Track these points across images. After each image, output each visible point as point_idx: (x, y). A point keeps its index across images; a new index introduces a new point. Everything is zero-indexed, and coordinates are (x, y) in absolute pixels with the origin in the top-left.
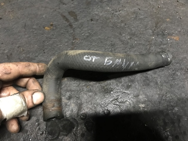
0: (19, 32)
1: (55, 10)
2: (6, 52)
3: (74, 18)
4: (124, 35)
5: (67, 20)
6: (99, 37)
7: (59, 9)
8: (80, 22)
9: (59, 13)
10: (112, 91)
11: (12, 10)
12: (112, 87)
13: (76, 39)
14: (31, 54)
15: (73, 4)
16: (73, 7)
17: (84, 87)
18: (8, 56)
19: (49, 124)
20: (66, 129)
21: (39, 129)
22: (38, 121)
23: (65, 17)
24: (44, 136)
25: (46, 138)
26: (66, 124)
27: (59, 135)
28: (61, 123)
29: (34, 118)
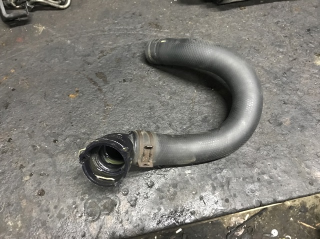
0: (38, 104)
1: (80, 73)
2: (26, 129)
3: (104, 81)
4: (163, 95)
5: (95, 83)
6: (135, 100)
7: (84, 70)
8: (111, 84)
9: (85, 75)
11: (27, 77)
13: (108, 105)
14: (56, 129)
15: (99, 62)
16: (100, 67)
18: (29, 134)
19: (88, 205)
20: (107, 208)
21: (77, 212)
22: (74, 203)
23: (92, 79)
24: (84, 218)
25: (86, 220)
26: (106, 202)
27: (100, 215)
28: (100, 202)
29: (70, 201)
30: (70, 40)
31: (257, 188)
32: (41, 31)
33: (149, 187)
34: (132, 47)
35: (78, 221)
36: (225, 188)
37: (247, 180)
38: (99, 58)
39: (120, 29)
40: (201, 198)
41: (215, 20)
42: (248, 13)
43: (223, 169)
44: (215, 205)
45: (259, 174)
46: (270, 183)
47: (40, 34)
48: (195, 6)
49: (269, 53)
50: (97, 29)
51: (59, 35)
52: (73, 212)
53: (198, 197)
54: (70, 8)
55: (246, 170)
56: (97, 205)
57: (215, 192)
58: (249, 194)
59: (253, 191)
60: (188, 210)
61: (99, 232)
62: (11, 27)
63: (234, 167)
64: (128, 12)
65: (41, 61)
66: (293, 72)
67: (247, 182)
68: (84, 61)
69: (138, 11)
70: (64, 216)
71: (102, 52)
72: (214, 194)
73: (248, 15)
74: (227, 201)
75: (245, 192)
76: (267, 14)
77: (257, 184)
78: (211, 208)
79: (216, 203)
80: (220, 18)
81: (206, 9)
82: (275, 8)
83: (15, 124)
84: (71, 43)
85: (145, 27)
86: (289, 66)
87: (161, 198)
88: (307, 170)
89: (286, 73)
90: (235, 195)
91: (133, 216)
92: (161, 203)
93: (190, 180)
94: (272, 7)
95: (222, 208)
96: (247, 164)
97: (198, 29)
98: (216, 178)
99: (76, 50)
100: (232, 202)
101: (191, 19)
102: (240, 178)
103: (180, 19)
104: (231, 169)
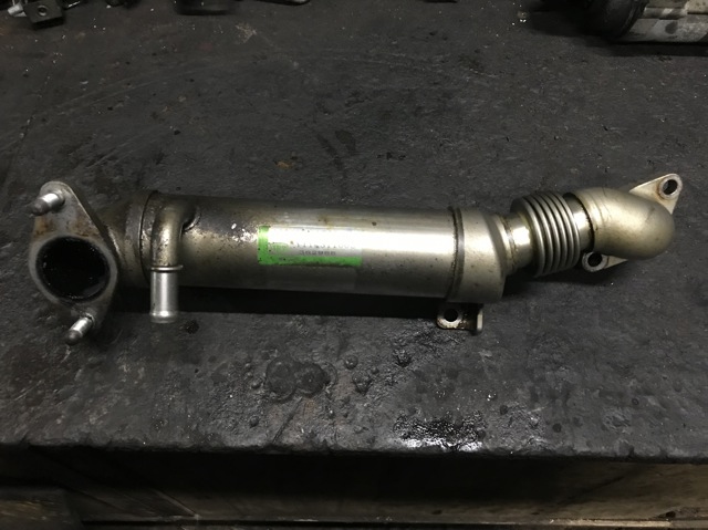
0: (217, 167)
1: (305, 125)
3: (348, 148)
4: (463, 196)
5: (331, 150)
6: (404, 195)
7: (315, 122)
13: (348, 194)
15: (347, 112)
16: (347, 121)
20: (309, 384)
21: (252, 377)
23: (326, 141)
24: (261, 391)
25: (264, 397)
26: (310, 374)
27: (293, 394)
28: (298, 370)
30: (299, 61)
32: (248, 38)
33: (400, 364)
34: (417, 95)
35: (249, 394)
36: (559, 402)
37: (610, 398)
38: (347, 105)
40: (503, 411)
42: (675, 70)
43: (561, 365)
44: (530, 431)
45: (638, 392)
46: (660, 416)
47: (245, 41)
51: (280, 49)
52: (243, 376)
55: (610, 377)
56: (290, 374)
57: (536, 405)
58: (608, 426)
59: (618, 424)
60: (473, 427)
61: (285, 425)
63: (586, 366)
64: (421, 29)
65: (237, 90)
67: (608, 402)
68: (318, 104)
69: (443, 30)
70: (224, 379)
71: (355, 94)
73: (674, 74)
75: (600, 420)
77: (629, 411)
79: (534, 427)
80: (611, 69)
81: (584, 47)
84: (300, 68)
85: (451, 63)
87: (422, 390)
90: (576, 422)
91: (357, 411)
92: (419, 401)
93: (486, 371)
95: (545, 441)
96: (615, 366)
98: (542, 379)
99: (306, 82)
100: (568, 433)
101: (548, 62)
103: (526, 58)
104: (578, 368)
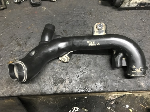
5: (63, 35)
7: (59, 28)
8: (68, 36)
10: (81, 68)
12: (81, 66)
15: (65, 26)
16: (65, 28)
17: (69, 65)
19: (54, 79)
20: (61, 82)
21: (50, 81)
22: (50, 78)
23: (62, 33)
24: (52, 84)
25: (53, 85)
26: (61, 80)
27: (58, 84)
28: (59, 79)
29: (48, 77)
30: (55, 15)
31: (118, 85)
32: (45, 10)
33: (77, 77)
34: (79, 21)
35: (50, 84)
36: (105, 82)
37: (114, 81)
38: (65, 24)
39: (75, 13)
40: (96, 85)
41: (115, 15)
42: (130, 13)
43: (106, 75)
44: (100, 88)
45: (119, 80)
46: (123, 84)
47: (44, 11)
48: (108, 7)
49: (135, 32)
50: (66, 12)
51: (51, 12)
52: (49, 81)
53: (94, 84)
54: (57, 1)
55: (115, 77)
56: (57, 80)
58: (114, 86)
59: (116, 86)
60: (90, 88)
61: (57, 90)
62: (33, 6)
63: (111, 75)
64: (80, 6)
65: (43, 22)
66: (143, 42)
67: (114, 82)
68: (59, 24)
69: (84, 6)
70: (45, 82)
71: (67, 22)
72: (100, 84)
73: (129, 14)
74: (105, 87)
75: (113, 85)
76: (137, 14)
77: (118, 83)
78: (98, 89)
79: (101, 87)
80: (117, 13)
81: (112, 9)
82: (142, 12)
83: (32, 46)
84: (56, 16)
85: (86, 14)
86: (142, 39)
87: (81, 82)
88: (139, 81)
89: (139, 42)
90: (108, 86)
91: (70, 86)
92: (81, 84)
93: (92, 77)
94: (141, 12)
95: (103, 90)
96: (115, 75)
97: (107, 17)
98: (103, 78)
99: (57, 20)
100: (107, 88)
101: (105, 12)
102: (112, 80)
103: (101, 12)
104: (109, 76)
